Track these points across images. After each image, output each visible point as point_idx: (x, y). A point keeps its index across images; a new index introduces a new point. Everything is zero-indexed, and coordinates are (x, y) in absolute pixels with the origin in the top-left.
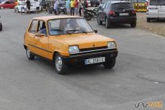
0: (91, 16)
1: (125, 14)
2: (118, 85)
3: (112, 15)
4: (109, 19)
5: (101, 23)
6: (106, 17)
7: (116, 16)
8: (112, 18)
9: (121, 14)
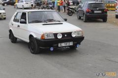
0: (73, 13)
1: (98, 12)
2: (90, 65)
3: (88, 12)
4: (86, 15)
5: (80, 18)
6: (84, 13)
7: (92, 13)
8: (88, 14)
9: (95, 12)
